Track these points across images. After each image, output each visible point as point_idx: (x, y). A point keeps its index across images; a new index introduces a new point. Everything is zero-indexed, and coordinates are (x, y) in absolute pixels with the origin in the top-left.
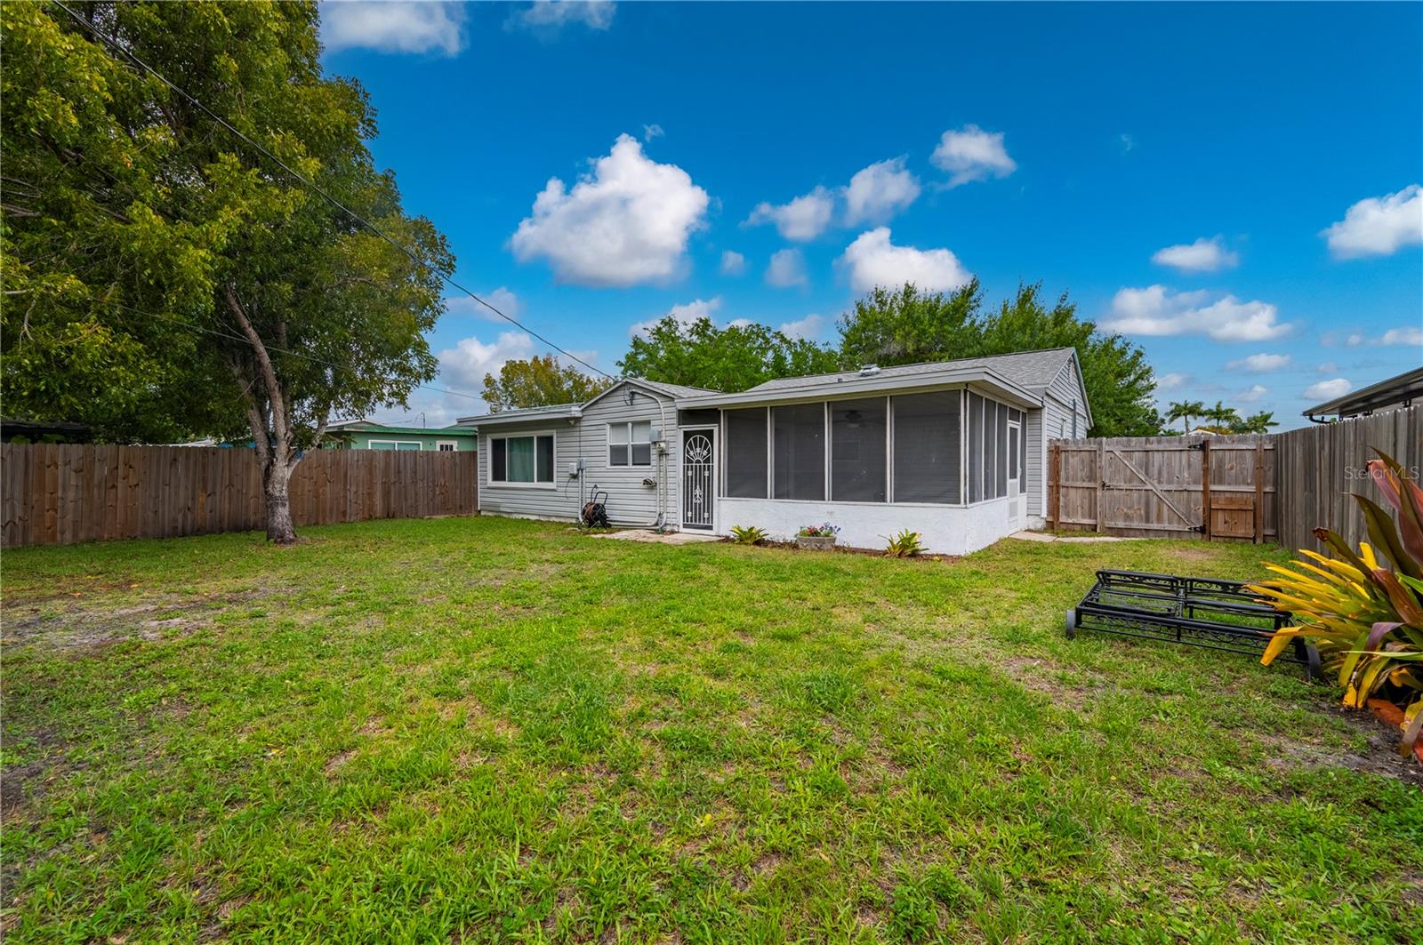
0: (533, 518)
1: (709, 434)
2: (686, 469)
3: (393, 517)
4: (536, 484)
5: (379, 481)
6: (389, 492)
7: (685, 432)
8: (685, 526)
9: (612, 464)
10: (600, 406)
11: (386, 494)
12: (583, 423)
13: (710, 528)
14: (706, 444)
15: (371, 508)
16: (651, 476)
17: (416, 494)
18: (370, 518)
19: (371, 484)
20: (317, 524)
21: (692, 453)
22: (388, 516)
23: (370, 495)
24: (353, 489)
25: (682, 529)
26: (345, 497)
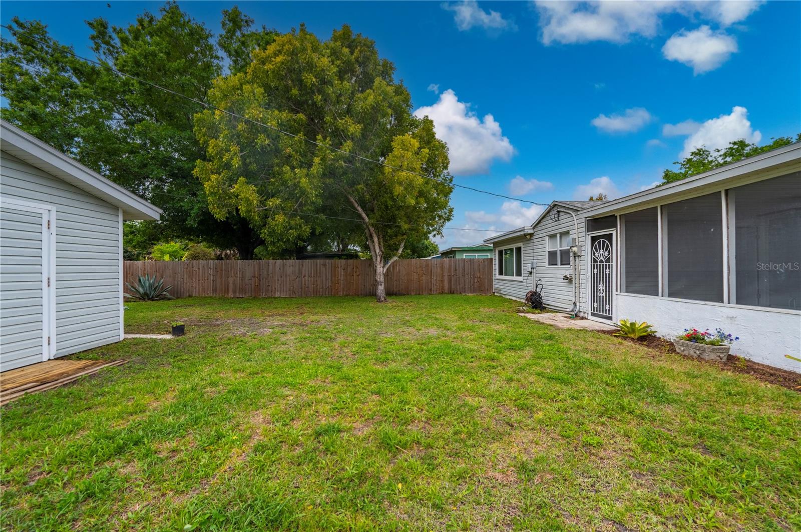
0: (514, 299)
1: (609, 237)
2: (593, 267)
3: (453, 293)
4: (515, 278)
5: (446, 274)
6: (451, 280)
7: (592, 237)
8: (593, 314)
9: (549, 265)
10: (542, 224)
11: (450, 281)
12: (535, 237)
13: (610, 318)
14: (608, 246)
15: (443, 288)
17: (465, 281)
18: (442, 293)
19: (443, 276)
20: (419, 294)
21: (597, 254)
22: (451, 293)
23: (442, 281)
24: (435, 278)
25: (590, 317)
26: (431, 282)
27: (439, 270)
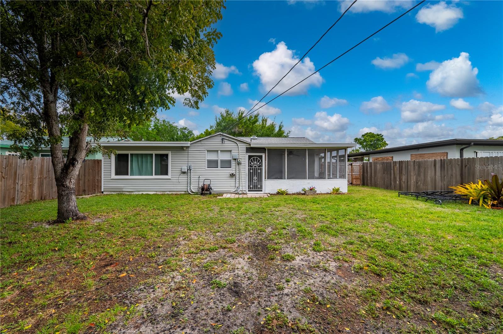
0: (152, 193)
1: (261, 157)
2: (249, 170)
3: (45, 199)
4: (154, 177)
5: (37, 177)
6: (42, 184)
7: (249, 156)
8: (249, 191)
9: (208, 167)
13: (262, 191)
15: (31, 195)
16: (231, 172)
19: (32, 179)
21: (252, 163)
22: (41, 199)
23: (31, 186)
24: (20, 183)
25: (248, 192)
26: (14, 188)
27: (27, 171)
